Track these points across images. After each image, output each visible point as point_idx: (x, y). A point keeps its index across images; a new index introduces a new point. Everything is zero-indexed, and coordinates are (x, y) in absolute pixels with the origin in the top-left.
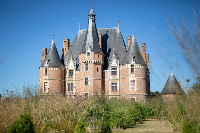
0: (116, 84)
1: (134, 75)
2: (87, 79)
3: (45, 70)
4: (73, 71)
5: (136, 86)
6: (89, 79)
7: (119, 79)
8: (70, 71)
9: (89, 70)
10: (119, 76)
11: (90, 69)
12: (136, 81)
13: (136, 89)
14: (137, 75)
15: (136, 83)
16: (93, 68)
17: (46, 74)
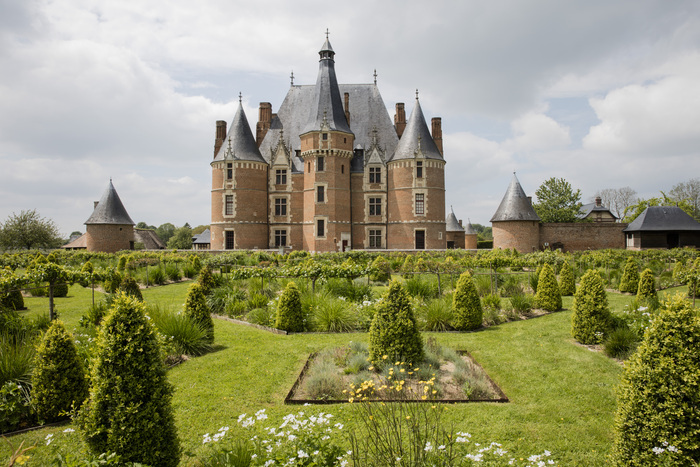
0: (379, 200)
1: (424, 183)
2: (321, 189)
3: (226, 167)
4: (285, 171)
5: (426, 206)
6: (325, 190)
7: (385, 189)
8: (278, 171)
9: (325, 169)
10: (385, 185)
11: (328, 168)
12: (426, 194)
13: (426, 211)
14: (428, 184)
15: (426, 199)
16: (334, 165)
17: (230, 176)
